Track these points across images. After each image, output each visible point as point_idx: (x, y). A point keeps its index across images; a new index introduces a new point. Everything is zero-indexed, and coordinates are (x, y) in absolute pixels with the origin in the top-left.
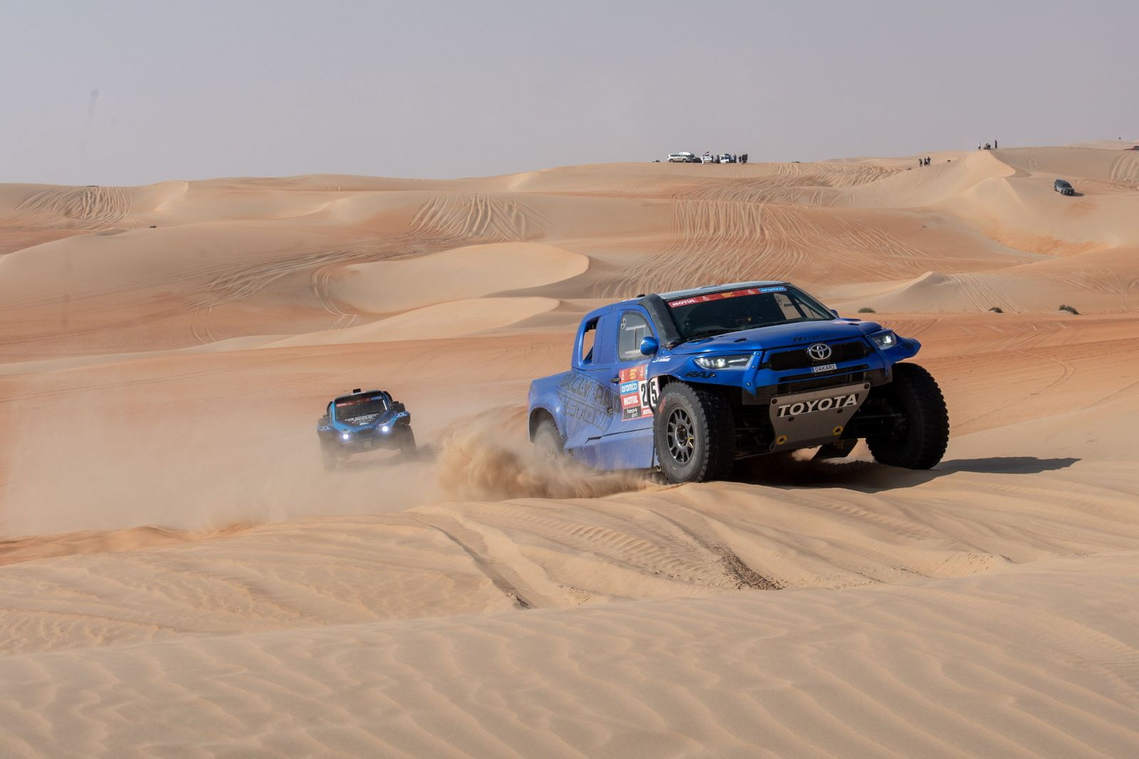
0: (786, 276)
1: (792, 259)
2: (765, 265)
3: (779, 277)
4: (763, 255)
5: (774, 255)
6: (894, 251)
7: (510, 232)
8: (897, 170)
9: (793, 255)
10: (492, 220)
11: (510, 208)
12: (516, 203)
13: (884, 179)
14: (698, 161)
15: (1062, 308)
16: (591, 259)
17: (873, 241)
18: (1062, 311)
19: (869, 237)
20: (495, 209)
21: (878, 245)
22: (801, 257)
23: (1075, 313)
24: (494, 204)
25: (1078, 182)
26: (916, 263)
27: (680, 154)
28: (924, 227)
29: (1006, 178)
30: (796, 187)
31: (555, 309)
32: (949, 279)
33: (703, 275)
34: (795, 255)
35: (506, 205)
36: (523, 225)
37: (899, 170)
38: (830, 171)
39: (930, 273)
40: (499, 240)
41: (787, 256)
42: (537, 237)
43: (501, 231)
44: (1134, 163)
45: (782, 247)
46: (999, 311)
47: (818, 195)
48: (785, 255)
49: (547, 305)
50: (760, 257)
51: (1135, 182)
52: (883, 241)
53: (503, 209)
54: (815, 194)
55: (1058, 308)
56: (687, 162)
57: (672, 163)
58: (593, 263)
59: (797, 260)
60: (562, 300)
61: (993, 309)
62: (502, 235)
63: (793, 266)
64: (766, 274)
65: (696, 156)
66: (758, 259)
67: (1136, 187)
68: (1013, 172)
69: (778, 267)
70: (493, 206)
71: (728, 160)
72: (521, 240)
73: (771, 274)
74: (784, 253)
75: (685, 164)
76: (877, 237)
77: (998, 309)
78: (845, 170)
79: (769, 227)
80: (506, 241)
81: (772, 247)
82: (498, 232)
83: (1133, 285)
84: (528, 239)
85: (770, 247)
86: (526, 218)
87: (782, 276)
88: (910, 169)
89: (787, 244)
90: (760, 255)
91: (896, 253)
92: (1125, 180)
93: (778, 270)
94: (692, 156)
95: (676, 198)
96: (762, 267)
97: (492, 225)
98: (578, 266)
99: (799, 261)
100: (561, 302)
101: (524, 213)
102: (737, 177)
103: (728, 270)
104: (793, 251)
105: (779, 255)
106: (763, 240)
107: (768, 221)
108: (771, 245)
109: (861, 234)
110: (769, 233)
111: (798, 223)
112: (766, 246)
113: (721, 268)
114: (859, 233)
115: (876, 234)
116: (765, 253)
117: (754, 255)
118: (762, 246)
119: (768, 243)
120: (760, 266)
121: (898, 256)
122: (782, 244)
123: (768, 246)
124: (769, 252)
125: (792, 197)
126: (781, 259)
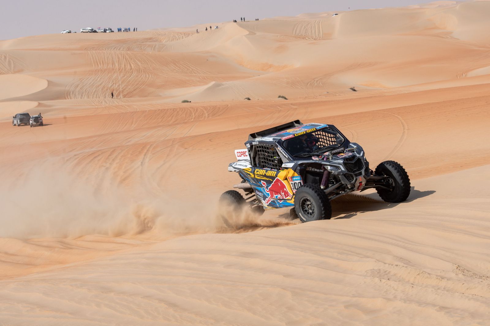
0: (144, 86)
1: (146, 77)
2: (133, 81)
3: (141, 86)
4: (132, 76)
5: (137, 76)
6: (194, 72)
7: (6, 69)
8: (192, 33)
9: (146, 75)
11: (5, 57)
12: (7, 55)
13: (186, 38)
14: (95, 32)
15: (280, 97)
16: (48, 81)
17: (184, 68)
18: (280, 98)
19: (181, 66)
21: (186, 69)
22: (150, 76)
23: (286, 99)
25: (279, 37)
26: (205, 78)
27: (86, 28)
28: (207, 60)
29: (245, 36)
30: (145, 43)
31: (37, 107)
32: (223, 85)
33: (104, 87)
34: (147, 76)
35: (3, 56)
36: (12, 66)
38: (160, 35)
39: (213, 83)
41: (143, 76)
42: (20, 71)
43: (1, 69)
44: (304, 26)
45: (140, 72)
46: (249, 99)
47: (155, 46)
48: (142, 76)
50: (131, 77)
51: (305, 36)
52: (188, 68)
53: (2, 58)
54: (154, 46)
55: (278, 96)
56: (90, 32)
57: (82, 33)
58: (49, 82)
59: (148, 78)
60: (40, 102)
61: (246, 98)
62: (2, 71)
63: (147, 81)
64: (134, 86)
65: (94, 29)
66: (130, 79)
67: (305, 38)
68: (248, 33)
69: (140, 82)
71: (110, 31)
72: (12, 73)
73: (136, 86)
74: (142, 75)
75: (89, 34)
76: (186, 66)
77: (248, 98)
78: (167, 34)
79: (133, 63)
80: (4, 74)
81: (136, 72)
83: (309, 84)
84: (15, 72)
85: (135, 72)
86: (13, 62)
87: (142, 87)
89: (143, 71)
90: (130, 76)
91: (195, 73)
92: (300, 35)
93: (140, 83)
94: (92, 29)
95: (87, 50)
96: (132, 82)
98: (42, 85)
99: (149, 79)
100: (39, 104)
101: (12, 60)
102: (115, 39)
103: (116, 84)
104: (146, 74)
105: (140, 76)
106: (131, 69)
107: (132, 60)
108: (135, 71)
109: (177, 65)
110: (134, 66)
111: (147, 60)
112: (133, 72)
113: (112, 84)
114: (176, 64)
115: (185, 64)
116: (133, 75)
117: (127, 76)
118: (131, 72)
119: (134, 71)
120: (131, 82)
121: (196, 75)
122: (141, 71)
123: (134, 72)
124: (135, 74)
125: (143, 48)
126: (140, 78)
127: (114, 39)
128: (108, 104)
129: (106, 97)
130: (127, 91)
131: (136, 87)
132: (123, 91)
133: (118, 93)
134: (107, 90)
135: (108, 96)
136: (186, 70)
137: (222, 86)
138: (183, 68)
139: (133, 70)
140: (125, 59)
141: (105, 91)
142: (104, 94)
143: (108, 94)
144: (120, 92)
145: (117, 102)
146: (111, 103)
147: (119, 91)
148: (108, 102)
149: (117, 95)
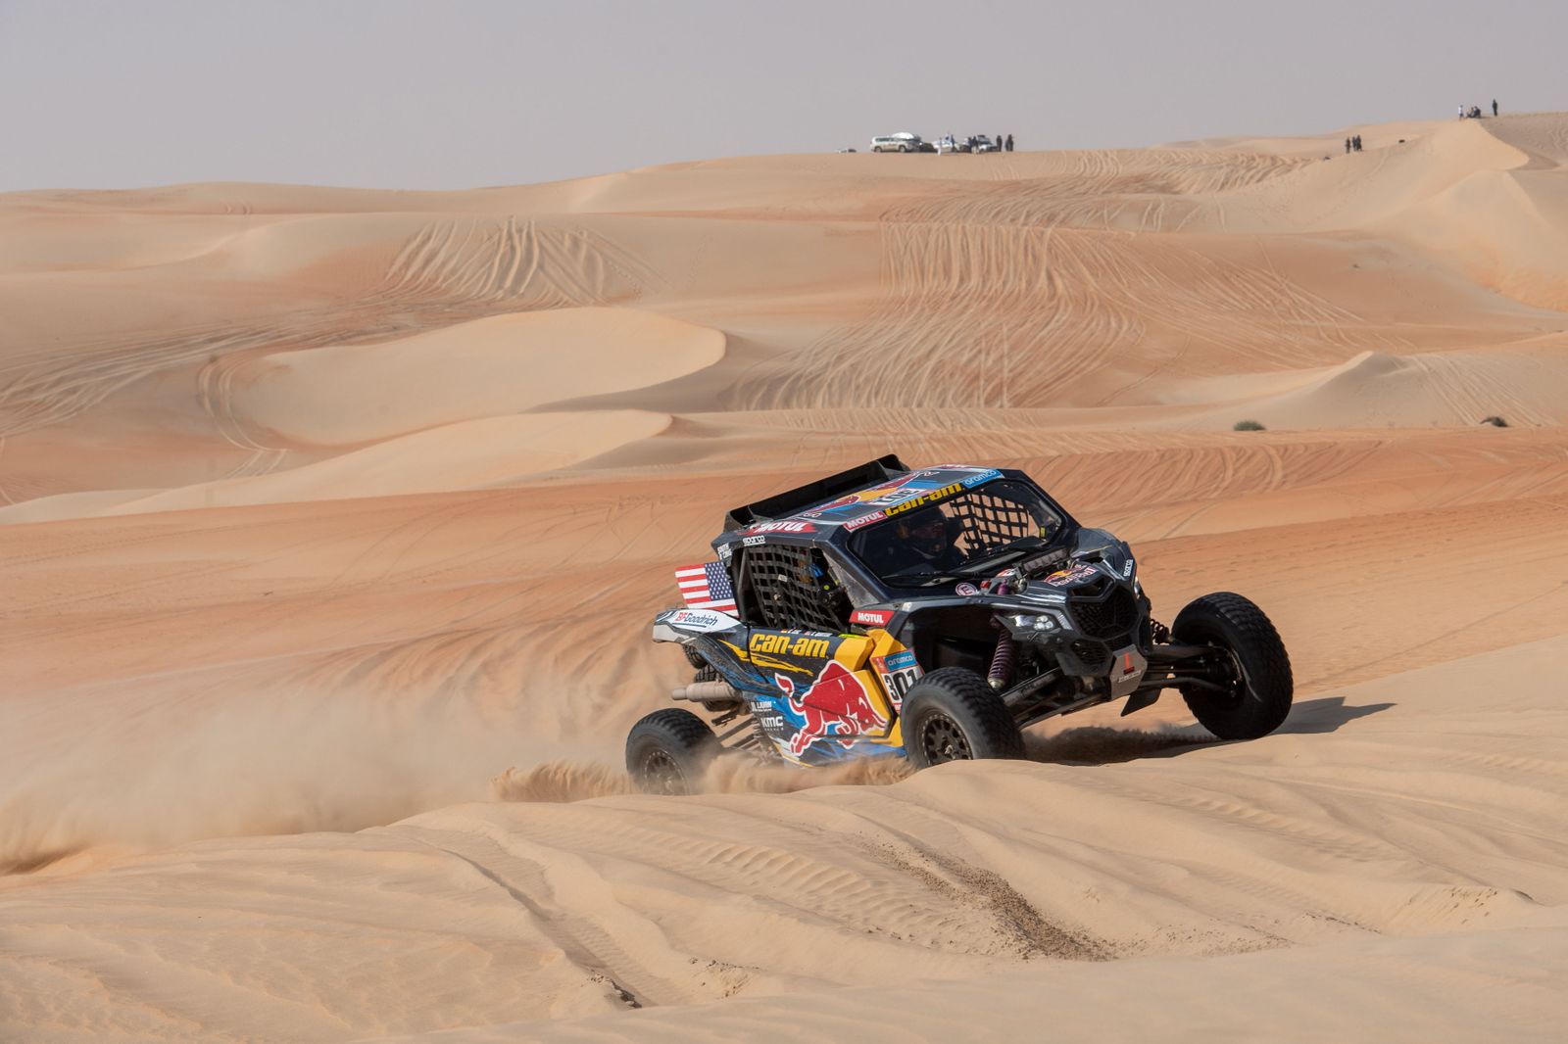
0: (1096, 364)
1: (1108, 331)
2: (1056, 344)
3: (1083, 365)
4: (1052, 325)
5: (1073, 325)
6: (1299, 314)
7: (576, 289)
8: (1303, 160)
9: (1109, 323)
10: (541, 266)
11: (576, 243)
12: (585, 234)
13: (1279, 178)
14: (928, 149)
16: (728, 337)
17: (1261, 296)
19: (1253, 290)
20: (548, 246)
21: (1268, 302)
22: (1125, 328)
24: (544, 235)
26: (1343, 336)
27: (895, 136)
28: (1356, 266)
29: (1512, 172)
30: (1113, 196)
31: (664, 433)
32: (1403, 365)
33: (941, 364)
34: (1114, 324)
35: (567, 236)
36: (601, 276)
37: (1306, 161)
38: (1175, 164)
39: (1367, 354)
40: (556, 304)
41: (1098, 325)
42: (627, 297)
43: (557, 285)
45: (1088, 309)
46: (1500, 423)
47: (1154, 209)
48: (1094, 324)
49: (650, 425)
50: (1049, 328)
52: (1277, 295)
53: (562, 243)
54: (1149, 208)
56: (907, 151)
57: (879, 154)
58: (732, 342)
59: (1117, 333)
60: (677, 415)
61: (1489, 420)
62: (561, 294)
63: (1109, 345)
64: (1059, 361)
65: (925, 140)
66: (1043, 333)
68: (1524, 160)
69: (1082, 347)
70: (542, 239)
72: (596, 304)
73: (1065, 361)
74: (1092, 320)
75: (902, 156)
76: (1267, 287)
77: (1499, 420)
78: (1204, 162)
79: (1064, 272)
80: (567, 305)
81: (1070, 309)
82: (553, 287)
84: (610, 301)
85: (1066, 310)
86: (605, 262)
87: (1089, 365)
88: (1327, 158)
89: (1097, 303)
90: (1047, 324)
91: (1302, 317)
93: (1081, 352)
94: (916, 140)
95: (887, 220)
96: (1051, 348)
97: (541, 274)
98: (704, 352)
99: (1121, 335)
100: (675, 421)
101: (601, 254)
102: (1002, 178)
103: (988, 354)
104: (1109, 317)
105: (1083, 325)
106: (1053, 295)
107: (1060, 261)
108: (1067, 305)
109: (1235, 283)
110: (1064, 284)
111: (1118, 263)
112: (1058, 308)
113: (975, 351)
114: (1232, 280)
115: (1265, 282)
116: (1057, 321)
117: (1035, 325)
118: (1050, 308)
119: (1063, 302)
120: (1046, 346)
121: (1307, 323)
122: (1089, 303)
123: (1062, 307)
124: (1064, 318)
125: (1106, 215)
126: (1086, 332)
127: (996, 179)
128: (950, 428)
129: (947, 404)
130: (1029, 380)
131: (1065, 365)
132: (1012, 382)
133: (993, 389)
134: (952, 375)
135: (955, 401)
136: (1268, 305)
137: (1401, 371)
138: (1257, 297)
139: (1059, 301)
140: (1030, 257)
141: (943, 378)
142: (939, 390)
143: (956, 393)
144: (1001, 385)
145: (984, 424)
146: (958, 426)
147: (997, 381)
148: (948, 424)
149: (989, 394)
